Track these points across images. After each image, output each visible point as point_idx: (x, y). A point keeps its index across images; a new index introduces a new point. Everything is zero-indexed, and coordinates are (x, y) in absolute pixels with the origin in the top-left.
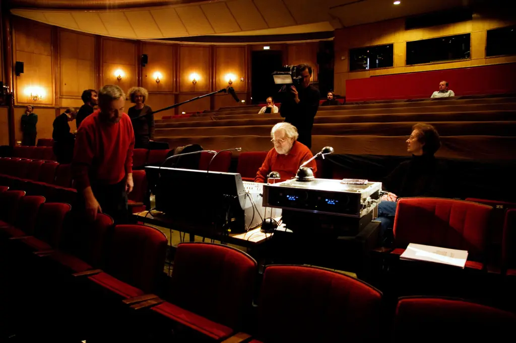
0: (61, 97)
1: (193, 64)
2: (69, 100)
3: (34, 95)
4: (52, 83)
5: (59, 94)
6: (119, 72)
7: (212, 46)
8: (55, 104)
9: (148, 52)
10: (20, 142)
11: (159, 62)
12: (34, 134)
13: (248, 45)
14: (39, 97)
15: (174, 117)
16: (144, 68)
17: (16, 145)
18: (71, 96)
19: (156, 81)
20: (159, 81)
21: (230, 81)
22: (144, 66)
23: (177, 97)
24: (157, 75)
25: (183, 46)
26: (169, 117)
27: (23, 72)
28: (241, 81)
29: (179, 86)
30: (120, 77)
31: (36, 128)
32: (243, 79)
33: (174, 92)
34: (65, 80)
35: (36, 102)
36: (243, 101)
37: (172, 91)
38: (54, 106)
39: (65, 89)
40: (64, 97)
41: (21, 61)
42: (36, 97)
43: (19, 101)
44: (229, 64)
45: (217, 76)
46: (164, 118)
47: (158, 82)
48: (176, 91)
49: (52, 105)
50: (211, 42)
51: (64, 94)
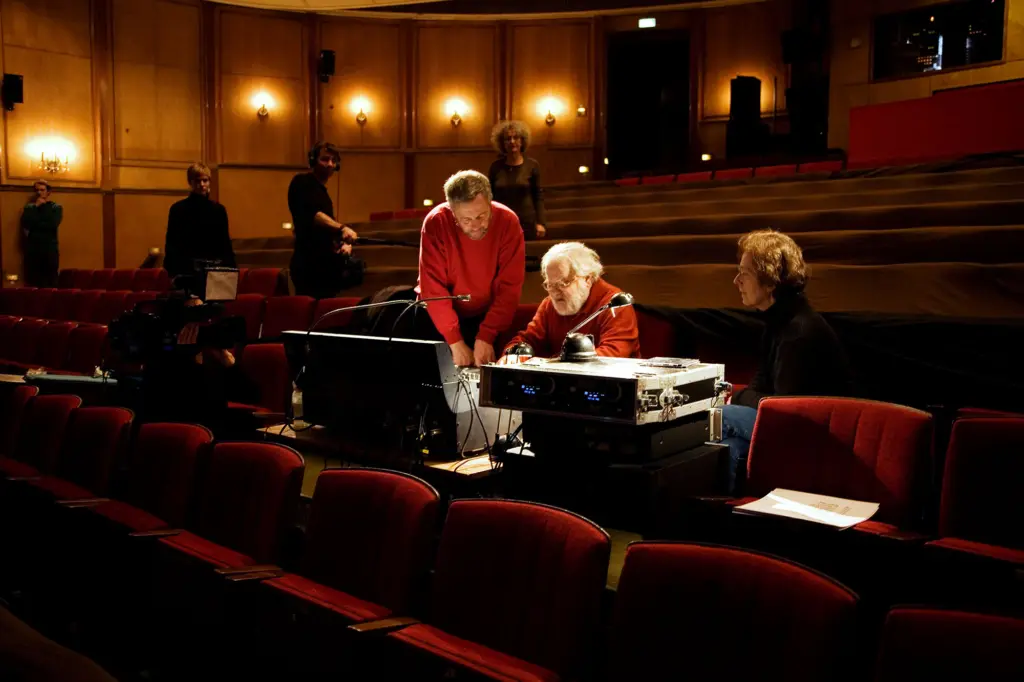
0: (116, 162)
1: (453, 75)
2: (136, 171)
3: (50, 157)
4: (95, 130)
5: (111, 155)
6: (263, 99)
7: (503, 24)
8: (103, 182)
9: (337, 43)
10: (14, 277)
11: (362, 71)
12: (54, 256)
13: (596, 18)
14: (62, 161)
15: (399, 215)
16: (324, 85)
17: (6, 286)
18: (143, 160)
19: (358, 120)
20: (365, 120)
21: (550, 117)
22: (326, 80)
23: (410, 162)
24: (360, 105)
25: (423, 25)
26: (388, 216)
27: (20, 100)
28: (579, 114)
29: (417, 133)
30: (264, 110)
31: (57, 243)
32: (582, 110)
33: (404, 148)
34: (128, 118)
35: (55, 176)
36: (583, 169)
37: (399, 147)
38: (98, 185)
39: (126, 141)
40: (124, 162)
41: (16, 73)
42: (55, 164)
43: (12, 173)
44: (546, 72)
45: (514, 104)
46: (374, 217)
47: (362, 123)
48: (410, 144)
49: (94, 182)
50: (501, 13)
51: (124, 156)
